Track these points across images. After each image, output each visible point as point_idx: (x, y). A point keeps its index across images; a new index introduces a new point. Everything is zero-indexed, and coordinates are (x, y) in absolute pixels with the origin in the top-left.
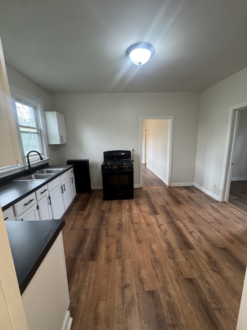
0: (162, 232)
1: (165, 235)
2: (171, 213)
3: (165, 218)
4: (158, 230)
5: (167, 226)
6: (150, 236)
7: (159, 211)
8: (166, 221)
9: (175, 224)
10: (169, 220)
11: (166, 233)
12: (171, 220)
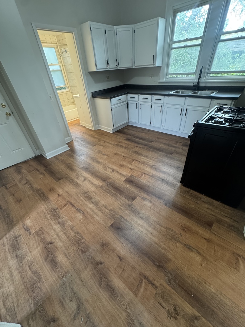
0: (107, 167)
1: (104, 166)
2: (113, 192)
3: (115, 180)
4: (111, 166)
5: (107, 174)
6: (113, 160)
7: (128, 186)
8: (112, 177)
9: (102, 179)
10: (110, 180)
11: (104, 167)
12: (108, 182)
